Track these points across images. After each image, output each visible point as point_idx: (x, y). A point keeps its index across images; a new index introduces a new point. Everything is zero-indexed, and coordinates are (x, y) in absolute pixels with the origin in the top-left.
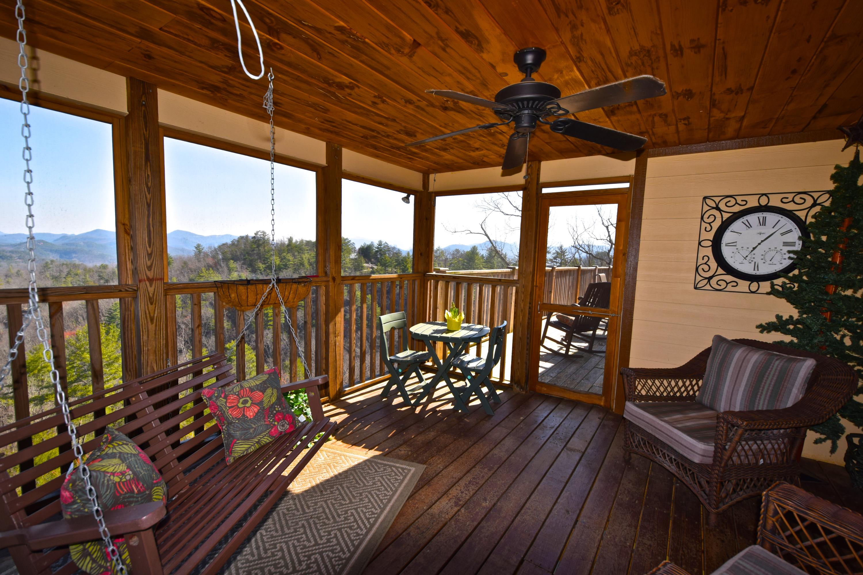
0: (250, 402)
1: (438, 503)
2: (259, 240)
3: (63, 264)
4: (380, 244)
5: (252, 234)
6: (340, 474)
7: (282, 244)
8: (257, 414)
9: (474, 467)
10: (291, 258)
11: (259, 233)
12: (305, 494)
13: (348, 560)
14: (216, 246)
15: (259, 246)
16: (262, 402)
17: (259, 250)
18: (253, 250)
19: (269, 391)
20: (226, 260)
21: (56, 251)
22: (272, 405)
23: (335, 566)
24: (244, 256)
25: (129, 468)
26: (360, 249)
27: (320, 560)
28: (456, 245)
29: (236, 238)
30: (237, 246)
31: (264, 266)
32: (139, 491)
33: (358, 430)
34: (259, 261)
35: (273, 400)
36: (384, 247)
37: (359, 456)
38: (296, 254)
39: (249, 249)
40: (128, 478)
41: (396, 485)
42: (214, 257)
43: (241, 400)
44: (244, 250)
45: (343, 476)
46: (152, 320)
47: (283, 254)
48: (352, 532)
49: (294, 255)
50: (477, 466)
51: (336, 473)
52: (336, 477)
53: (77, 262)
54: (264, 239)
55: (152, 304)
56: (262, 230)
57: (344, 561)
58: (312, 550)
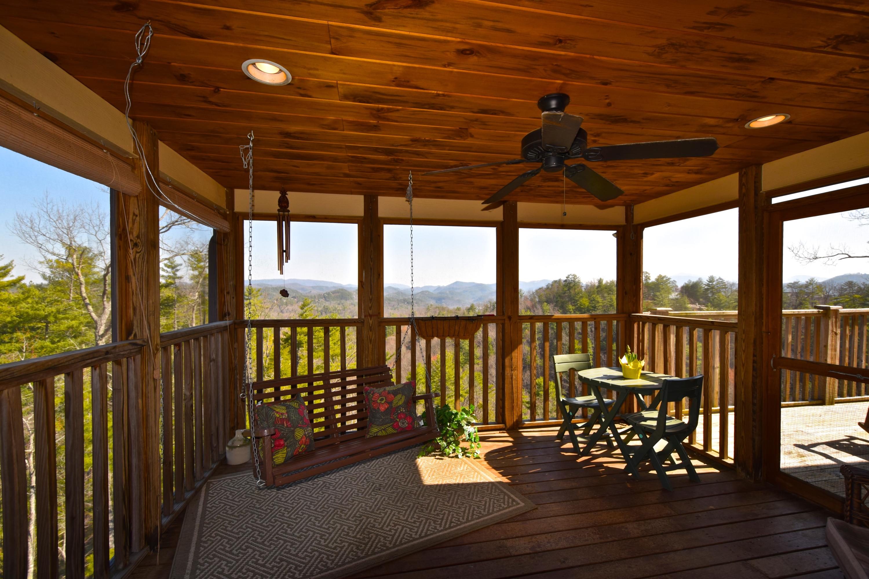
0: (385, 400)
1: (517, 539)
2: (570, 283)
3: (437, 307)
4: (711, 280)
5: (564, 278)
6: (463, 484)
7: (593, 286)
8: (386, 409)
9: (587, 528)
10: (600, 300)
11: (571, 277)
12: (429, 487)
13: (415, 539)
14: (534, 290)
15: (569, 289)
16: (391, 403)
17: (570, 292)
18: (564, 293)
19: (399, 396)
20: (541, 302)
21: (434, 298)
22: (399, 406)
23: (404, 538)
24: (557, 298)
25: (287, 413)
26: (683, 288)
27: (399, 530)
28: (850, 276)
29: (550, 283)
30: (551, 289)
31: (574, 308)
32: (287, 426)
33: (508, 458)
34: (570, 303)
35: (401, 403)
36: (718, 283)
37: (487, 476)
38: (606, 295)
39: (561, 291)
40: (284, 417)
41: (495, 510)
42: (532, 300)
43: (380, 398)
44: (557, 293)
45: (463, 487)
46: (371, 341)
47: (593, 296)
48: (433, 524)
49: (603, 297)
50: (590, 529)
51: (461, 482)
52: (458, 485)
53: (444, 305)
54: (574, 281)
55: (371, 331)
56: (573, 273)
57: (411, 539)
58: (400, 522)
